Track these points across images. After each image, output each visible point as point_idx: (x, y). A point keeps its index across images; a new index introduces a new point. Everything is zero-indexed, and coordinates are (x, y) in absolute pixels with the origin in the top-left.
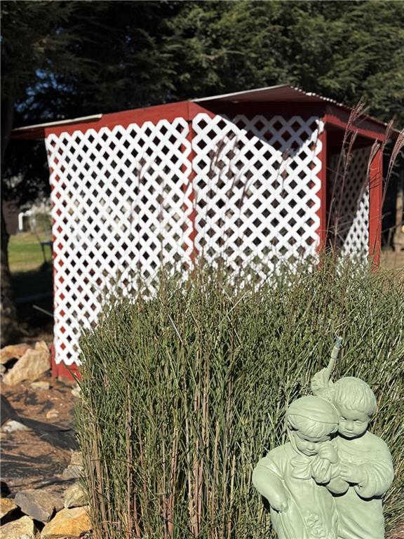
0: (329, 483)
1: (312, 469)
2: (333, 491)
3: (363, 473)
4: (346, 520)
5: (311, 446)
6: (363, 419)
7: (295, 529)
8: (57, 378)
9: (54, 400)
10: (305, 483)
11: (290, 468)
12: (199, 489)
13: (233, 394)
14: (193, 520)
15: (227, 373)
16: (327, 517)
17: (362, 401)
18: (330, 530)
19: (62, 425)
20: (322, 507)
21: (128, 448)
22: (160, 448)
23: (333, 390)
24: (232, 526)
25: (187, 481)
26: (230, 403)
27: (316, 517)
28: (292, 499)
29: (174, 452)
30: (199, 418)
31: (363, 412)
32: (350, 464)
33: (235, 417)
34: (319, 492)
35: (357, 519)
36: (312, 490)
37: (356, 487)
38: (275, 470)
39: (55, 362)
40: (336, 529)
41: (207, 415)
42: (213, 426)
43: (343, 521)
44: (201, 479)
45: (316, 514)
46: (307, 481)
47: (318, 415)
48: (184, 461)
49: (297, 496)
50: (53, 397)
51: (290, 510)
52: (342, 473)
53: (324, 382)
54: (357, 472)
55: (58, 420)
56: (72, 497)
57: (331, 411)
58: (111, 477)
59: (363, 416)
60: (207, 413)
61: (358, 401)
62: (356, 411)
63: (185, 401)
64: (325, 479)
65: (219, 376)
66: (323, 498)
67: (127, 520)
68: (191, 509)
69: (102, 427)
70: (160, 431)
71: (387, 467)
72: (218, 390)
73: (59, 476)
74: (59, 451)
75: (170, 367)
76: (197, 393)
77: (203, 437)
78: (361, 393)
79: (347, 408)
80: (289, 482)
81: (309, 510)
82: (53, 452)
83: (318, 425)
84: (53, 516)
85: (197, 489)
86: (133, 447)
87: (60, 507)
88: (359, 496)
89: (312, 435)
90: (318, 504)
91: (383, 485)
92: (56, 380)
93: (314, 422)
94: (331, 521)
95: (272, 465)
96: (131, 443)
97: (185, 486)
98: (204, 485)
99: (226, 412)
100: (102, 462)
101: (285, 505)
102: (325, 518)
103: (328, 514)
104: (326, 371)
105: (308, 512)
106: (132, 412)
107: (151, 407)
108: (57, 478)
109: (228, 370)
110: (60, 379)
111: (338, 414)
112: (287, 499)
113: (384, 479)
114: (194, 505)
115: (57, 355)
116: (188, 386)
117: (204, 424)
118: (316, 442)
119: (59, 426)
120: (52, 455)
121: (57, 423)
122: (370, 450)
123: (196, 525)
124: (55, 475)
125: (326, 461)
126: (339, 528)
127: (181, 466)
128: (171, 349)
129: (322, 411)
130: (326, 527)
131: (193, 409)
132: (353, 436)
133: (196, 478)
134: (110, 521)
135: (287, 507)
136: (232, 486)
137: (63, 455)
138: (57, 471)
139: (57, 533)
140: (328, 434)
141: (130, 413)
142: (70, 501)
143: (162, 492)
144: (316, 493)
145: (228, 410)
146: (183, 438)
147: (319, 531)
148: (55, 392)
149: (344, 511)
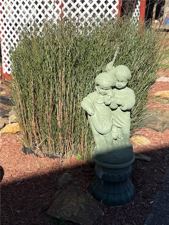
0: (110, 104)
1: (104, 99)
2: (111, 108)
3: (123, 101)
4: (116, 119)
5: (104, 91)
6: (125, 81)
7: (97, 122)
8: (4, 79)
9: (4, 88)
10: (101, 105)
11: (96, 100)
12: (61, 111)
13: (75, 74)
14: (59, 123)
15: (72, 66)
16: (109, 117)
17: (125, 74)
18: (110, 122)
19: (8, 97)
20: (107, 114)
21: (33, 96)
22: (45, 96)
23: (114, 70)
24: (74, 124)
25: (57, 108)
26: (74, 78)
27: (105, 118)
28: (96, 111)
29: (51, 97)
30: (61, 83)
31: (125, 78)
32: (119, 98)
33: (76, 83)
34: (106, 108)
35: (120, 119)
36: (104, 107)
37: (121, 107)
38: (90, 101)
39: (3, 73)
40: (112, 122)
41: (64, 82)
42: (67, 87)
43: (115, 119)
44: (62, 107)
45: (105, 116)
46: (102, 104)
47: (108, 79)
48: (55, 101)
49: (98, 110)
50: (3, 86)
51: (95, 115)
52: (115, 101)
53: (111, 67)
54: (121, 101)
55: (6, 95)
56: (12, 119)
57: (113, 78)
58: (26, 108)
59: (125, 80)
60: (64, 81)
61: (124, 73)
62: (123, 78)
63: (55, 77)
64: (109, 103)
65: (69, 67)
66: (108, 111)
67: (33, 124)
68: (58, 119)
69: (22, 88)
70: (45, 89)
71: (133, 99)
72: (69, 72)
73: (7, 115)
74: (7, 106)
75: (48, 63)
76: (60, 73)
77: (63, 91)
78: (125, 71)
79: (119, 76)
80: (95, 105)
81: (102, 115)
82: (4, 107)
83: (107, 83)
84: (4, 126)
85: (60, 111)
86: (34, 96)
87: (7, 123)
88: (121, 110)
89: (104, 87)
90: (106, 113)
91: (131, 105)
92: (4, 80)
93: (106, 82)
94: (110, 120)
95: (89, 99)
96: (34, 94)
97: (56, 110)
98: (63, 110)
99: (72, 82)
100: (22, 102)
101: (93, 113)
102: (108, 118)
103: (110, 117)
104: (112, 63)
105: (102, 116)
106: (34, 82)
107: (41, 79)
108: (6, 115)
109: (73, 64)
110: (6, 80)
111: (116, 79)
112: (94, 111)
113: (131, 103)
114: (59, 117)
115: (4, 70)
116: (56, 71)
117: (63, 86)
118: (106, 90)
119: (6, 97)
120: (4, 108)
121: (5, 96)
122: (127, 93)
123: (60, 125)
124: (5, 114)
125: (109, 96)
126: (113, 122)
127: (54, 102)
128: (49, 56)
129: (109, 77)
130: (108, 121)
131: (58, 80)
132: (121, 88)
133: (60, 108)
134: (27, 124)
135: (94, 114)
136: (74, 110)
137: (8, 108)
138: (6, 113)
139: (6, 132)
140: (111, 86)
141: (32, 82)
142: (11, 120)
143: (47, 113)
144: (105, 109)
145: (73, 80)
146: (55, 91)
147: (106, 122)
148: (4, 85)
149: (116, 116)
